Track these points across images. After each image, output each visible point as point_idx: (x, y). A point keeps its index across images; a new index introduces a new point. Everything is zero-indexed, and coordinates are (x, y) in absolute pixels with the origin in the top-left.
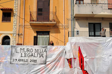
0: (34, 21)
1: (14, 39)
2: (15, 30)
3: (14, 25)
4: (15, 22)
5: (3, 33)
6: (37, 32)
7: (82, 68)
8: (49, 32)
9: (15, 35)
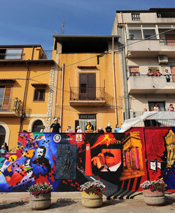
0: (74, 100)
1: (48, 125)
2: (50, 113)
3: (49, 105)
4: (51, 102)
5: (34, 117)
6: (80, 115)
7: (147, 165)
8: (95, 115)
9: (50, 119)
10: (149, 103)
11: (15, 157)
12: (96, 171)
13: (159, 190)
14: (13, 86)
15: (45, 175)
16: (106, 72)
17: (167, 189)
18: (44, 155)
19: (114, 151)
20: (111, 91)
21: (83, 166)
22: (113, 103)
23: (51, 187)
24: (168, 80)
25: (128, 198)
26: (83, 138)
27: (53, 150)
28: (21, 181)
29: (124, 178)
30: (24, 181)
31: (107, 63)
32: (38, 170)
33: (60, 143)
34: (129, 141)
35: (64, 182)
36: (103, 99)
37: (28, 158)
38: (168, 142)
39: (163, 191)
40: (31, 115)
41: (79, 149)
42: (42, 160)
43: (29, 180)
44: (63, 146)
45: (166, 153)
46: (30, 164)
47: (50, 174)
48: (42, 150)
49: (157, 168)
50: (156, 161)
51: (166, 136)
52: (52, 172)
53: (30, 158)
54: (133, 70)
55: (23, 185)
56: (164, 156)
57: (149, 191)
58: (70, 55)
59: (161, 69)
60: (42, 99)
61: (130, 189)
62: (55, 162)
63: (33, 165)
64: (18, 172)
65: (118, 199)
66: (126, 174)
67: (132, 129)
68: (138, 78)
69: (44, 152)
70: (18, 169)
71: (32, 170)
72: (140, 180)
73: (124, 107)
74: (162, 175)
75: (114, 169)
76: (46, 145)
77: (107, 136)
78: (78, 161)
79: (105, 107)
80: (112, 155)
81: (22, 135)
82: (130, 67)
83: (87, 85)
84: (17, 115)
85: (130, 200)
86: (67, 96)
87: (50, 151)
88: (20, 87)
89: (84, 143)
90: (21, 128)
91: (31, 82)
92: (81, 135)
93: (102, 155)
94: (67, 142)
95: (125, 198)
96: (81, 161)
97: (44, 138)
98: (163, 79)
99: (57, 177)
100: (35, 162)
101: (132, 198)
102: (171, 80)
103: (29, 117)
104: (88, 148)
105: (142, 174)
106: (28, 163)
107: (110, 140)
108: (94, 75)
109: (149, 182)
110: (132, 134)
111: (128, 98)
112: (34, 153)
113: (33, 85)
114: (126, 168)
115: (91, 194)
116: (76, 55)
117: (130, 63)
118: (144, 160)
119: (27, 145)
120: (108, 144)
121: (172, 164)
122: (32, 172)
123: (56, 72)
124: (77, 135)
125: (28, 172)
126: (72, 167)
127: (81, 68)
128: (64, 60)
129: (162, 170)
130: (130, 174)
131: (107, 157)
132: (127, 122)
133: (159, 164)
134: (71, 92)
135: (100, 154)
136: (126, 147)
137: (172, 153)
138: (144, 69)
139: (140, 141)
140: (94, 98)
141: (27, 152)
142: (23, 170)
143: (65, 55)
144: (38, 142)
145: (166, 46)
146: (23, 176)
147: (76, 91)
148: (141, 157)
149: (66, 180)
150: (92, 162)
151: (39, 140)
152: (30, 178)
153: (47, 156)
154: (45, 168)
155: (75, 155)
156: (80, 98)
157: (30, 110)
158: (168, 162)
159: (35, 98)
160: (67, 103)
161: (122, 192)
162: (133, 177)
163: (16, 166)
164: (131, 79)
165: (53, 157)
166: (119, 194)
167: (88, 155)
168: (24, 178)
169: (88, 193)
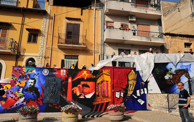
0: (62, 43)
1: (39, 62)
2: (41, 53)
3: (41, 47)
4: (42, 44)
5: (27, 55)
6: (66, 56)
7: (113, 94)
8: (78, 56)
9: (41, 57)
10: (119, 50)
11: (9, 86)
12: (75, 98)
13: (120, 111)
14: (9, 29)
15: (34, 100)
16: (88, 24)
17: (126, 110)
18: (34, 85)
19: (89, 83)
20: (91, 39)
21: (65, 94)
22: (92, 48)
23: (37, 108)
24: (134, 34)
25: (97, 117)
26: (66, 73)
27: (42, 81)
28: (15, 105)
29: (96, 103)
30: (17, 105)
31: (89, 16)
32: (29, 96)
33: (48, 76)
34: (102, 76)
35: (50, 105)
36: (84, 44)
37: (20, 87)
38: (130, 79)
39: (123, 112)
40: (25, 54)
41: (63, 81)
42: (33, 89)
43: (21, 104)
44: (50, 78)
45: (127, 86)
46: (22, 92)
47: (39, 99)
48: (33, 81)
49: (120, 96)
50: (120, 91)
51: (129, 74)
52: (41, 98)
53: (22, 87)
54: (109, 24)
55: (16, 108)
56: (126, 88)
57: (113, 111)
58: (60, 8)
59: (130, 26)
60: (35, 41)
61: (100, 110)
62: (43, 90)
63: (25, 92)
64: (12, 98)
65: (90, 118)
66: (98, 100)
67: (104, 68)
68: (112, 30)
69: (35, 82)
70: (12, 96)
71: (24, 96)
72: (107, 104)
73: (100, 52)
74: (124, 101)
75: (89, 96)
76: (36, 77)
77: (85, 72)
78: (61, 90)
79: (85, 51)
80: (88, 86)
81: (16, 69)
82: (107, 22)
83: (72, 33)
84: (12, 53)
85: (99, 118)
86: (56, 40)
87: (40, 82)
88: (16, 30)
89: (67, 76)
90: (16, 63)
91: (25, 27)
92: (65, 71)
93: (81, 86)
94: (54, 76)
95: (95, 116)
96: (64, 90)
97: (34, 71)
98: (131, 33)
99: (45, 102)
100: (26, 90)
101: (101, 116)
102: (136, 34)
103: (24, 56)
104: (70, 80)
105: (109, 100)
106: (21, 91)
107: (87, 75)
108: (79, 25)
109: (113, 105)
110: (105, 72)
111: (104, 45)
112: (26, 83)
113: (27, 29)
114: (98, 96)
115: (69, 114)
116: (65, 8)
117: (108, 19)
118: (111, 91)
119: (20, 77)
120: (85, 78)
121: (131, 94)
122: (24, 98)
123: (48, 20)
124: (62, 71)
125: (20, 97)
126: (56, 94)
127: (68, 19)
128: (55, 10)
129: (123, 98)
130: (100, 100)
131: (85, 87)
132: (101, 63)
133: (122, 94)
134: (59, 37)
135: (79, 85)
136: (99, 81)
137: (132, 86)
138: (117, 24)
139: (110, 77)
140: (78, 43)
141: (19, 82)
142: (16, 96)
143: (56, 7)
144: (29, 75)
145: (135, 8)
146: (16, 101)
147: (63, 37)
148: (109, 88)
149: (52, 104)
150: (73, 91)
151: (30, 73)
152: (22, 102)
153: (37, 85)
154: (35, 95)
155: (59, 86)
156: (66, 42)
157: (25, 50)
158: (129, 92)
159: (29, 41)
160: (55, 46)
161: (94, 113)
162: (103, 102)
163: (10, 93)
164: (107, 30)
165: (42, 87)
166: (92, 114)
167: (70, 85)
168: (17, 103)
169: (67, 113)
